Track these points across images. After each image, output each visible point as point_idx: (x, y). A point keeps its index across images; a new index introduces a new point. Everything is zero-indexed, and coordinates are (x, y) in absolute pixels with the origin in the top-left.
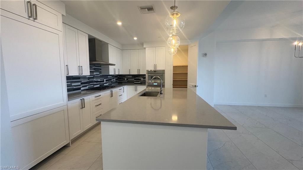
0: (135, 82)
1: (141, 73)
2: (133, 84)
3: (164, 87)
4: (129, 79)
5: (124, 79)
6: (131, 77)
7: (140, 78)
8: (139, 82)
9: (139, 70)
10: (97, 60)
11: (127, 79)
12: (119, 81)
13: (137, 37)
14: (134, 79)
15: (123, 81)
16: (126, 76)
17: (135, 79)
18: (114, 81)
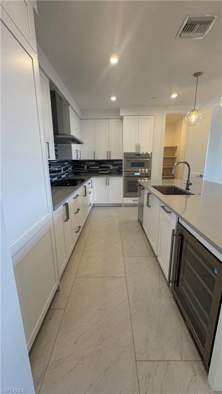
0: (100, 172)
1: (113, 158)
2: (98, 175)
3: (150, 179)
4: (90, 167)
5: (84, 167)
6: (94, 163)
7: (108, 166)
8: (106, 171)
9: (109, 153)
10: (59, 132)
11: (88, 168)
12: (75, 170)
13: (116, 96)
14: (98, 167)
15: (82, 170)
16: (86, 163)
17: (100, 168)
18: (70, 170)
